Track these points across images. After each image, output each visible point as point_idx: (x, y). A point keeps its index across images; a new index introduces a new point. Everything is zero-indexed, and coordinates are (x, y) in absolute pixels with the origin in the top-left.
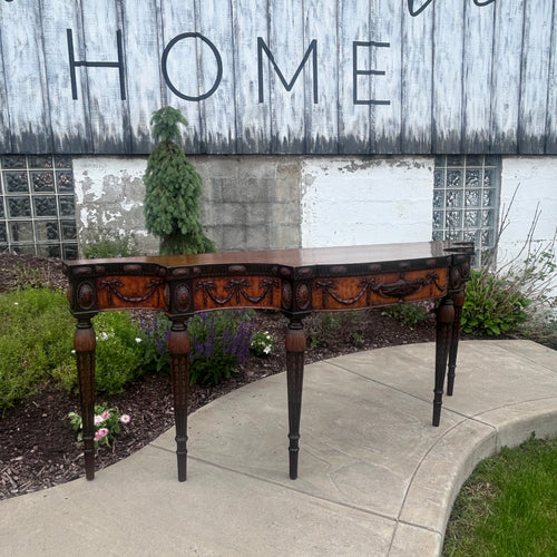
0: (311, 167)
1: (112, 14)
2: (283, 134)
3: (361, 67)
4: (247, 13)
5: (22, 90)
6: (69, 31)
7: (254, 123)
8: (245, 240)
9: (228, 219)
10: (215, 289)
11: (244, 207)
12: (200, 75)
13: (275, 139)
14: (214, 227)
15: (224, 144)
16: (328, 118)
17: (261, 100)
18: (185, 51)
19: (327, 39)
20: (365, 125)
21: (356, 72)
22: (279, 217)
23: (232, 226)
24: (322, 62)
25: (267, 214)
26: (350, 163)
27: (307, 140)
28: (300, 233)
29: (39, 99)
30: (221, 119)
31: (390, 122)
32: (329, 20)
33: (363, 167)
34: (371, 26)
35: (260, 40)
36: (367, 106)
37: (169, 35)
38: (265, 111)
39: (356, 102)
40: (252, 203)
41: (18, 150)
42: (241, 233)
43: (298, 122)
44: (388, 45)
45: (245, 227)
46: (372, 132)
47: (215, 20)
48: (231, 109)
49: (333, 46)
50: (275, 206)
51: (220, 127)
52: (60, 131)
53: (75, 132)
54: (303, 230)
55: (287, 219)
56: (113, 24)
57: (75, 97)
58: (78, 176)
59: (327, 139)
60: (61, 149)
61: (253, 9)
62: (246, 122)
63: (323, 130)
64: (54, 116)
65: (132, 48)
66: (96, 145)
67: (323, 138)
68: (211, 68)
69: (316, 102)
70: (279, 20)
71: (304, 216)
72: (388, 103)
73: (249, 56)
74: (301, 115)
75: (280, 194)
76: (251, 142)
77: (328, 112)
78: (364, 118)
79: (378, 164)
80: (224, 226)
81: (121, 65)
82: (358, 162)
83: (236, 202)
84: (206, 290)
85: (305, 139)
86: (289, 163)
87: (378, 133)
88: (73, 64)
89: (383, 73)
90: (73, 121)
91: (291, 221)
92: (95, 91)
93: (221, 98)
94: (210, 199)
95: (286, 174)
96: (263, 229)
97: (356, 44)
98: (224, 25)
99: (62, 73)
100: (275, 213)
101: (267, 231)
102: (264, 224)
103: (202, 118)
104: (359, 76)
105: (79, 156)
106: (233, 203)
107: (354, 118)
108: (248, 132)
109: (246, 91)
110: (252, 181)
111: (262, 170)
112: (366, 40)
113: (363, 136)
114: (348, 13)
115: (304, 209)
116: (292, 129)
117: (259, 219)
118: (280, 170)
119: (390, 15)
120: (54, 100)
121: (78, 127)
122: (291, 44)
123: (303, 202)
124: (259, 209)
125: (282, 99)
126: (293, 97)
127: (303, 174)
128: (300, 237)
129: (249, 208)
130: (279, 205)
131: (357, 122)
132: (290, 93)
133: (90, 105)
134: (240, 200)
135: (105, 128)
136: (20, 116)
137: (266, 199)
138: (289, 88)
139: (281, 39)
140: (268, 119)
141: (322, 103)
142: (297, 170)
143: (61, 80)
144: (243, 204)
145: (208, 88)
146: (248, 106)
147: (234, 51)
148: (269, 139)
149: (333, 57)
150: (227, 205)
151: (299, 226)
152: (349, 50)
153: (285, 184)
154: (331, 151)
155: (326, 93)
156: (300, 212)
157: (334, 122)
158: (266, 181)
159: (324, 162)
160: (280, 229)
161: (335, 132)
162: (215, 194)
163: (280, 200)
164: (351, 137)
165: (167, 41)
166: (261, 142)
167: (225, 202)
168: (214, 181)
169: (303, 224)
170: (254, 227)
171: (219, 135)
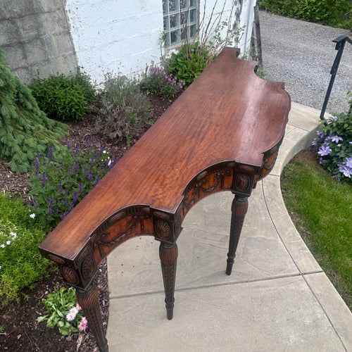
8: (25, 57)
9: (2, 39)
11: (13, 23)
22: (50, 27)
23: (8, 46)
25: (39, 27)
28: (71, 39)
40: (21, 17)
42: (19, 51)
45: (21, 44)
50: (43, 17)
54: (74, 36)
55: (58, 29)
71: (71, 22)
75: (45, 4)
83: (4, 19)
91: (61, 29)
96: (39, 42)
100: (45, 24)
101: (43, 44)
102: (38, 37)
106: (1, 20)
115: (70, 16)
117: (33, 34)
123: (67, 8)
124: (29, 23)
128: (72, 43)
129: (19, 23)
130: (47, 15)
134: (8, 16)
137: (33, 12)
144: (12, 20)
151: (69, 33)
156: (66, 19)
160: (54, 39)
169: (72, 30)
170: (29, 42)
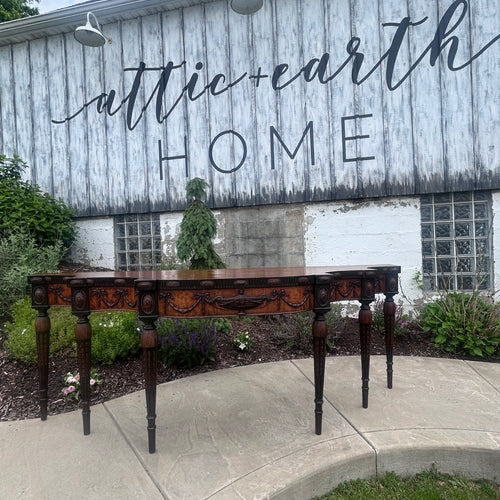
0: (311, 211)
1: (182, 128)
2: (289, 189)
3: (348, 134)
4: (263, 112)
5: (135, 176)
6: (160, 141)
7: (268, 183)
8: (264, 265)
9: (252, 250)
10: (107, 295)
11: (263, 241)
12: (233, 157)
13: (283, 193)
14: (241, 256)
15: (247, 199)
16: (323, 175)
17: (273, 167)
18: (223, 143)
19: (321, 119)
20: (354, 177)
21: (344, 139)
22: (288, 248)
23: (254, 254)
24: (317, 135)
25: (279, 246)
26: (342, 206)
27: (307, 191)
28: (304, 259)
29: (143, 181)
30: (246, 182)
31: (375, 172)
32: (321, 106)
33: (354, 209)
34: (356, 104)
35: (272, 128)
36: (355, 162)
37: (214, 134)
38: (276, 174)
39: (345, 160)
40: (269, 238)
41: (132, 211)
42: (261, 260)
43: (300, 180)
44: (371, 115)
45: (263, 255)
46: (360, 182)
47: (242, 120)
48: (252, 176)
49: (325, 123)
50: (285, 240)
51: (245, 188)
52: (153, 199)
53: (161, 199)
54: (306, 257)
55: (294, 249)
56: (182, 133)
57: (161, 178)
58: (163, 225)
59: (323, 190)
60: (153, 209)
61: (267, 109)
62: (263, 183)
63: (320, 183)
64: (151, 190)
65: (193, 145)
66: (172, 206)
67: (319, 189)
68: (239, 150)
69: (313, 164)
70: (285, 113)
71: (307, 247)
72: (373, 158)
73: (264, 140)
74: (302, 174)
75: (288, 231)
76: (266, 196)
77: (323, 170)
78: (352, 171)
79: (367, 205)
80: (249, 254)
81: (186, 157)
82: (350, 205)
83: (257, 238)
84: (98, 295)
85: (305, 192)
86: (294, 209)
87: (365, 182)
88: (161, 159)
89: (368, 136)
90: (160, 193)
91: (297, 251)
92: (172, 174)
93: (246, 169)
94: (240, 235)
95: (291, 217)
96: (276, 257)
97: (343, 119)
98: (248, 122)
99: (155, 165)
100: (285, 245)
101: (279, 259)
102: (277, 253)
103: (234, 184)
104: (347, 142)
105: (163, 213)
106: (255, 238)
107: (344, 173)
108: (264, 190)
109: (262, 163)
110: (268, 223)
111: (274, 215)
112: (352, 115)
113: (352, 185)
114: (337, 98)
115: (307, 242)
116: (295, 185)
117: (273, 250)
118: (288, 214)
119: (372, 94)
120: (151, 181)
121: (163, 195)
122: (293, 127)
123: (305, 236)
124: (273, 242)
125: (287, 165)
126: (296, 162)
127: (305, 216)
129: (266, 242)
130: (288, 240)
131: (347, 175)
132: (294, 160)
133: (169, 182)
134: (260, 236)
135: (177, 195)
136: (134, 192)
137: (278, 236)
138: (292, 157)
139: (286, 124)
140: (278, 179)
141: (318, 164)
142: (300, 213)
143: (154, 170)
144: (262, 239)
145: (237, 164)
146: (264, 172)
147: (255, 137)
148: (279, 193)
149: (326, 131)
150: (251, 240)
151: (303, 254)
152: (338, 125)
153: (292, 224)
154: (326, 199)
155: (321, 157)
156: (303, 244)
157: (327, 177)
158: (278, 223)
159: (322, 207)
160: (289, 257)
161: (329, 184)
162: (243, 233)
163: (288, 235)
164: (342, 186)
165: (213, 138)
166: (273, 195)
167: (249, 238)
168: (242, 224)
169: (306, 253)
170: (269, 255)
171: (245, 193)
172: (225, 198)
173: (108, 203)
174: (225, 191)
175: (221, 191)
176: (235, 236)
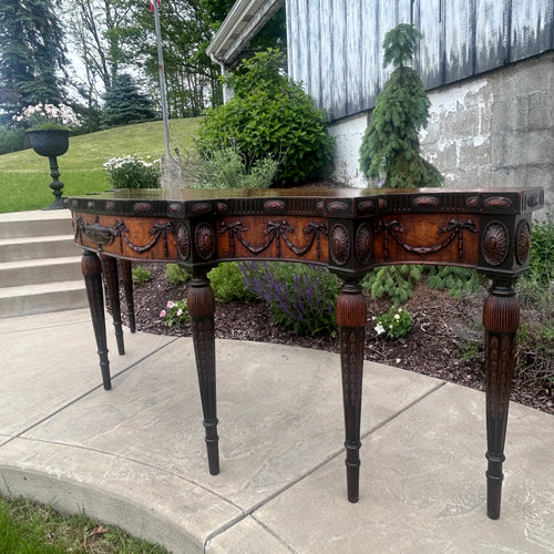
14: (515, 168)
15: (530, 41)
51: (528, 15)
80: (528, 165)
94: (514, 125)
106: (541, 130)
134: (551, 124)
150: (533, 134)
162: (520, 122)
167: (530, 130)
168: (520, 99)
171: (525, 29)
172: (492, 50)
173: (361, 93)
174: (493, 35)
175: (488, 37)
176: (507, 129)
